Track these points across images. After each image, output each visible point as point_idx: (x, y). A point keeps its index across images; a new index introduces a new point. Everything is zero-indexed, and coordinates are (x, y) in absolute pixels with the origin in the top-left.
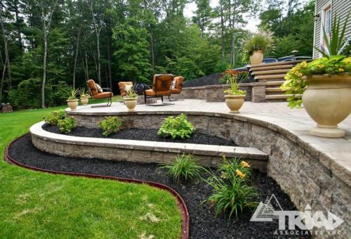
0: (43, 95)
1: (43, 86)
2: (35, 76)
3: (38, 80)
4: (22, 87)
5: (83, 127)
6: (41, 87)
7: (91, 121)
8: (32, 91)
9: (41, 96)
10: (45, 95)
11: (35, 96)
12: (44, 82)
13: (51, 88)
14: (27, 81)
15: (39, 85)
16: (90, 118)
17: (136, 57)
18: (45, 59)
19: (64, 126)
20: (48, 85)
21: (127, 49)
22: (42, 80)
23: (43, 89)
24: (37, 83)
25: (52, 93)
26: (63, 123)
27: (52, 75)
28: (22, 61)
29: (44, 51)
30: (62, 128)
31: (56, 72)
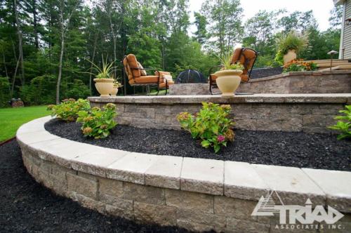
0: (58, 92)
1: (58, 83)
2: (50, 72)
3: (53, 76)
4: (35, 83)
5: (126, 126)
6: (56, 84)
7: (145, 114)
8: (46, 88)
9: (56, 93)
10: (60, 92)
11: (49, 93)
12: (59, 79)
13: (66, 86)
14: (41, 78)
15: (54, 82)
16: (144, 109)
17: (150, 62)
18: (61, 58)
19: (91, 124)
20: (64, 82)
21: (142, 55)
22: (58, 77)
23: (58, 86)
24: (52, 80)
25: (67, 90)
26: (89, 118)
27: (68, 73)
28: (36, 58)
29: (60, 49)
30: (88, 129)
31: (73, 71)
